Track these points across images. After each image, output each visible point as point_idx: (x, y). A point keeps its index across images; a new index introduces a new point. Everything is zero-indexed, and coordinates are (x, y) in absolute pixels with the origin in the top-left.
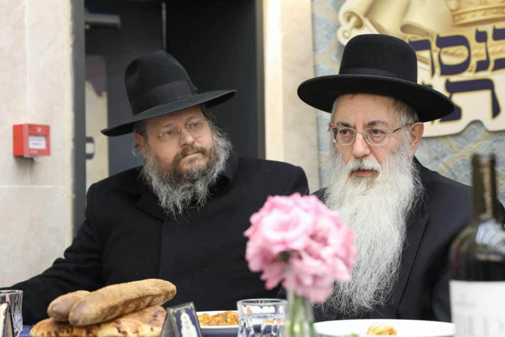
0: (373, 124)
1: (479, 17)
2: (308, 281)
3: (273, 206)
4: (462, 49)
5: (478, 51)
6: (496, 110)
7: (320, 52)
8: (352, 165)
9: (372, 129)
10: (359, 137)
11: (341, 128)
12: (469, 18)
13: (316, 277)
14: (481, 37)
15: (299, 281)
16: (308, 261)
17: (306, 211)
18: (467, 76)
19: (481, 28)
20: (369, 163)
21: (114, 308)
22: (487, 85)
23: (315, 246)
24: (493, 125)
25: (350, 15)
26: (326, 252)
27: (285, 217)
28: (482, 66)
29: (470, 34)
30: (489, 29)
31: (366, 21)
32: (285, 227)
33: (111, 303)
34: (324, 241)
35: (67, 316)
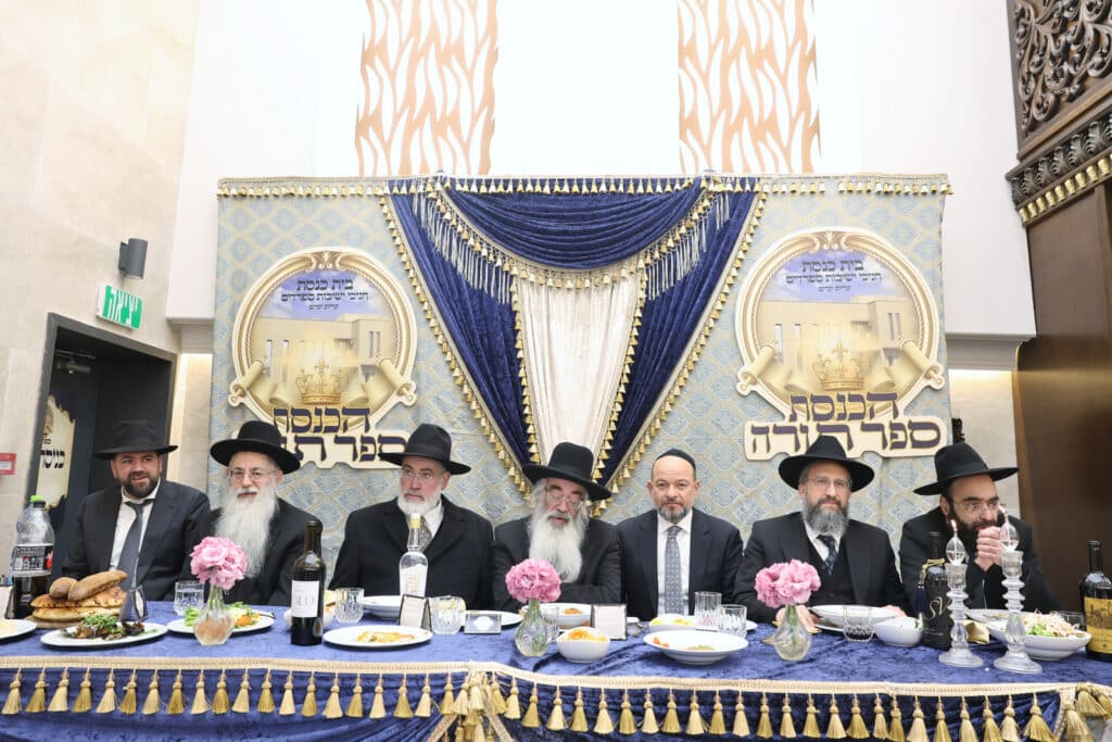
0: (255, 469)
1: (318, 400)
2: (223, 580)
3: (207, 543)
4: (307, 418)
5: (316, 420)
6: (324, 456)
7: (215, 407)
8: (240, 491)
9: (254, 472)
10: (246, 477)
11: (236, 471)
12: (312, 400)
13: (227, 578)
14: (318, 412)
15: (218, 580)
16: (224, 571)
17: (225, 546)
18: (309, 434)
19: (318, 407)
20: (252, 489)
21: (94, 590)
22: (320, 441)
23: (228, 564)
24: (321, 465)
25: (237, 387)
26: (233, 567)
27: (213, 549)
28: (318, 429)
29: (312, 410)
30: (323, 408)
31: (248, 393)
32: (213, 554)
33: (94, 586)
34: (233, 561)
35: (67, 595)
